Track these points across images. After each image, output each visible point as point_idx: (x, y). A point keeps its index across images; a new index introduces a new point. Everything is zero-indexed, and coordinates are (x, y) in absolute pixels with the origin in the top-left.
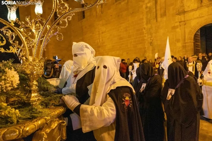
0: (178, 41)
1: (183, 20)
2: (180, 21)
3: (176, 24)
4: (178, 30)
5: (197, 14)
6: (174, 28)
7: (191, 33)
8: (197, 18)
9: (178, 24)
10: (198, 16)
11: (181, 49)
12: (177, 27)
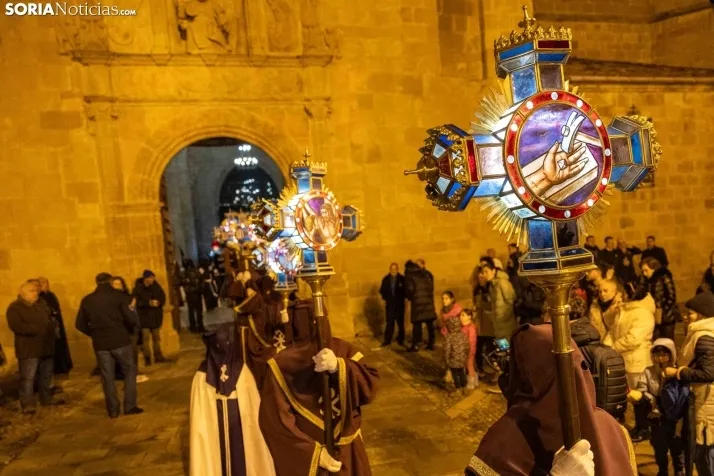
0: (84, 192)
1: (103, 91)
2: (87, 92)
3: (67, 106)
4: (80, 135)
5: (168, 79)
6: (56, 121)
7: (149, 167)
8: (172, 100)
9: (78, 104)
10: (172, 91)
11: (103, 235)
12: (72, 121)
